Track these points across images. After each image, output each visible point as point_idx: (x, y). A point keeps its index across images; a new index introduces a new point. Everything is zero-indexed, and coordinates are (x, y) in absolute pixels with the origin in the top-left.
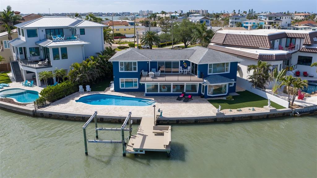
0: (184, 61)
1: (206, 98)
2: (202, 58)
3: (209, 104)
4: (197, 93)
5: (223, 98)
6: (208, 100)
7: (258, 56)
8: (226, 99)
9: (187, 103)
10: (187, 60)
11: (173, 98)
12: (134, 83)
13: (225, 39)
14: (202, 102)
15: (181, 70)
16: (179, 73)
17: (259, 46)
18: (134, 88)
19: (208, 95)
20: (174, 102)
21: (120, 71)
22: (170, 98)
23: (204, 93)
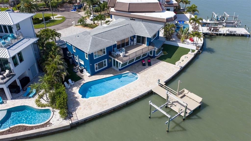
0: (132, 37)
1: (154, 58)
2: (147, 31)
3: (163, 62)
4: (147, 56)
5: (162, 54)
6: (157, 59)
7: (166, 20)
8: (164, 54)
9: (152, 66)
10: (136, 34)
11: (137, 65)
12: (104, 64)
13: (129, 8)
14: (158, 62)
15: (131, 42)
16: (130, 45)
17: (155, 10)
18: (104, 67)
19: (155, 55)
20: (145, 69)
21: (95, 58)
22: (137, 66)
23: (152, 55)
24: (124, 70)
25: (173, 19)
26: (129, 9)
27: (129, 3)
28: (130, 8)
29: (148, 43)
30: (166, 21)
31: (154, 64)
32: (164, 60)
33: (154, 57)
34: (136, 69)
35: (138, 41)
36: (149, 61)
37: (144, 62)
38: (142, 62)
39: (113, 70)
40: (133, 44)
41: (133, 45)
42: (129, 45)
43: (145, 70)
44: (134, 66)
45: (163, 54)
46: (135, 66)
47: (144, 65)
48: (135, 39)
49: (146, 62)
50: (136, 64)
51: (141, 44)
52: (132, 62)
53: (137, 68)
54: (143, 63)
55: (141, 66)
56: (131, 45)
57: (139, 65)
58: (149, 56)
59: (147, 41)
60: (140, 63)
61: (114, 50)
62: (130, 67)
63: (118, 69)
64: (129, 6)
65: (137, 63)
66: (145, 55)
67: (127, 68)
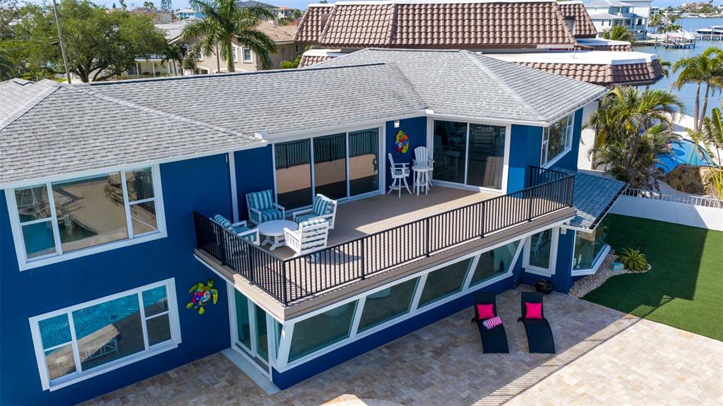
0: (397, 125)
1: (566, 291)
2: (509, 91)
3: (645, 324)
4: (509, 274)
5: (611, 268)
6: (587, 297)
7: (609, 72)
8: (627, 267)
9: (563, 356)
10: (429, 112)
11: (438, 343)
12: (144, 319)
13: (395, 27)
14: (603, 325)
15: (393, 169)
16: (382, 189)
17: (535, 41)
18: (150, 351)
19: (574, 273)
20: (504, 378)
21: (25, 263)
22: (437, 353)
23: (550, 271)
24: (318, 379)
25: (650, 70)
26: (394, 32)
27: (397, 5)
28: (402, 27)
29: (521, 172)
30: (613, 76)
31: (577, 340)
32: (643, 308)
33: (562, 283)
34: (426, 378)
35: (446, 170)
36: (533, 310)
37: (495, 321)
38: (478, 321)
39: (223, 383)
40: (410, 180)
41: (404, 190)
42: (377, 188)
43: (512, 387)
44: (407, 346)
45: (619, 269)
46: (419, 349)
47: (494, 342)
48: (424, 155)
49: (507, 315)
50: (425, 335)
51: (465, 186)
52: (394, 314)
53: (436, 366)
54: (482, 328)
55: (468, 353)
56: (393, 187)
57: (454, 345)
58: (521, 277)
59: (510, 165)
60: (462, 322)
61: (250, 208)
62: (375, 353)
63: (270, 376)
64: (395, 20)
65: (432, 326)
66: (496, 266)
67: (348, 367)
